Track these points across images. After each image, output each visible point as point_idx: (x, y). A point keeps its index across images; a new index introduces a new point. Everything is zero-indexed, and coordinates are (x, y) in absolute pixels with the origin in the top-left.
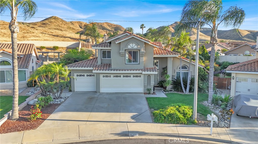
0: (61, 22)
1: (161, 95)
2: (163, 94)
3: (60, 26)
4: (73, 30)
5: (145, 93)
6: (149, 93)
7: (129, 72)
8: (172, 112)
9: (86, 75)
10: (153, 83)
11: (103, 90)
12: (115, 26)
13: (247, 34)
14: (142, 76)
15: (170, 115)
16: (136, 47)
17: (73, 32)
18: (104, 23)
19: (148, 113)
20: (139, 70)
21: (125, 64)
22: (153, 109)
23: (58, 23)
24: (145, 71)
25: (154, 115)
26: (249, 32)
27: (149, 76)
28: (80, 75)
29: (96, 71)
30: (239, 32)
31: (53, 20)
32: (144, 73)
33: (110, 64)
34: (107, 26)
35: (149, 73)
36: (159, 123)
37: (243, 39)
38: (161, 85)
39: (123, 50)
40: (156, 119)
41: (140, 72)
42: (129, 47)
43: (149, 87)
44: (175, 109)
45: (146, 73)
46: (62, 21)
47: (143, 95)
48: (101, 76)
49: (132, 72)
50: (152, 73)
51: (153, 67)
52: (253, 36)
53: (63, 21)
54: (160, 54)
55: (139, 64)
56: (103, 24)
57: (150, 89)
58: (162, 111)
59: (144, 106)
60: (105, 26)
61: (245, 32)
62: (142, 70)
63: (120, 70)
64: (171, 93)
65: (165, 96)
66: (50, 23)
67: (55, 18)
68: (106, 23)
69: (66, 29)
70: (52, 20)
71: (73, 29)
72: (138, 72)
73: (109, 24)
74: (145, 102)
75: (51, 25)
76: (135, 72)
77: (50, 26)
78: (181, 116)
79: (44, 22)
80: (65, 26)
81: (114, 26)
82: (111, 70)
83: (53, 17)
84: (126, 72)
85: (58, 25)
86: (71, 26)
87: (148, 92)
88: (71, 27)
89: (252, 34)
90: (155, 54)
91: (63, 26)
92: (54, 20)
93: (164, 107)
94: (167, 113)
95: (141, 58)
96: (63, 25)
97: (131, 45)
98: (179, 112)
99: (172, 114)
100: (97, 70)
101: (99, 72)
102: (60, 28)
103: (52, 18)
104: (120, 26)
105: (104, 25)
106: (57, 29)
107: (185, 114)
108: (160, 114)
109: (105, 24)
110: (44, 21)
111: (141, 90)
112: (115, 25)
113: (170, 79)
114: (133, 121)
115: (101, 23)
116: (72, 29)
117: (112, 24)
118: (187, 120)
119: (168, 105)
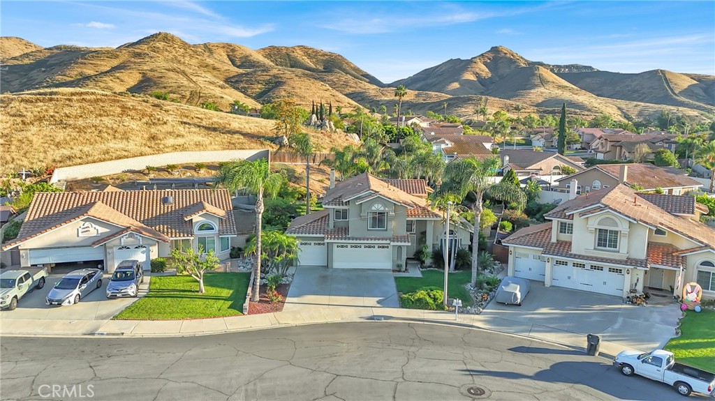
0: (182, 50)
1: (416, 273)
2: (419, 272)
3: (179, 62)
4: (215, 72)
5: (394, 271)
6: (399, 271)
7: (373, 242)
8: (421, 296)
9: (313, 243)
10: (404, 257)
11: (337, 264)
12: (327, 55)
13: (689, 86)
14: (390, 248)
15: (419, 300)
16: (382, 209)
17: (215, 76)
18: (296, 48)
19: (396, 297)
20: (386, 240)
21: (368, 230)
22: (401, 293)
23: (174, 53)
24: (394, 241)
25: (401, 299)
26: (694, 80)
27: (400, 247)
28: (306, 244)
29: (329, 241)
30: (666, 79)
31: (160, 45)
32: (392, 244)
33: (345, 229)
34: (304, 57)
35: (399, 244)
36: (406, 308)
37: (676, 100)
38: (417, 257)
39: (364, 212)
40: (404, 304)
41: (388, 242)
42: (373, 208)
43: (399, 262)
44: (425, 293)
45: (396, 244)
46: (185, 45)
47: (392, 273)
48: (335, 246)
49: (377, 242)
50: (403, 244)
51: (406, 235)
52: (706, 90)
53: (187, 46)
54: (415, 216)
55: (386, 230)
56: (293, 52)
57: (401, 265)
58: (411, 295)
59: (392, 287)
60: (299, 55)
61: (684, 80)
62: (390, 239)
63: (360, 239)
64: (430, 270)
65: (421, 276)
66: (152, 54)
67: (166, 38)
68: (302, 48)
69: (196, 68)
70: (158, 44)
71: (214, 69)
72: (384, 242)
73: (310, 52)
74: (393, 284)
75: (157, 59)
76: (380, 242)
77: (153, 60)
78: (431, 301)
79: (137, 51)
80: (194, 61)
81: (322, 58)
82: (349, 239)
83: (160, 34)
84: (369, 242)
85: (175, 59)
86: (208, 60)
87: (398, 269)
88: (210, 63)
89: (703, 85)
90: (408, 216)
91: (187, 62)
92: (163, 43)
93: (414, 290)
94: (416, 298)
95: (389, 223)
96: (187, 59)
97: (376, 205)
98: (430, 296)
99: (421, 299)
100: (331, 239)
101: (332, 241)
102: (182, 68)
103: (156, 38)
104: (340, 58)
105: (296, 54)
106: (174, 70)
107: (435, 299)
108: (408, 299)
109: (298, 51)
110: (137, 46)
111: (388, 265)
112: (324, 55)
113: (429, 250)
114: (378, 305)
115: (287, 48)
116: (211, 70)
117: (317, 52)
118: (437, 305)
119: (419, 288)
